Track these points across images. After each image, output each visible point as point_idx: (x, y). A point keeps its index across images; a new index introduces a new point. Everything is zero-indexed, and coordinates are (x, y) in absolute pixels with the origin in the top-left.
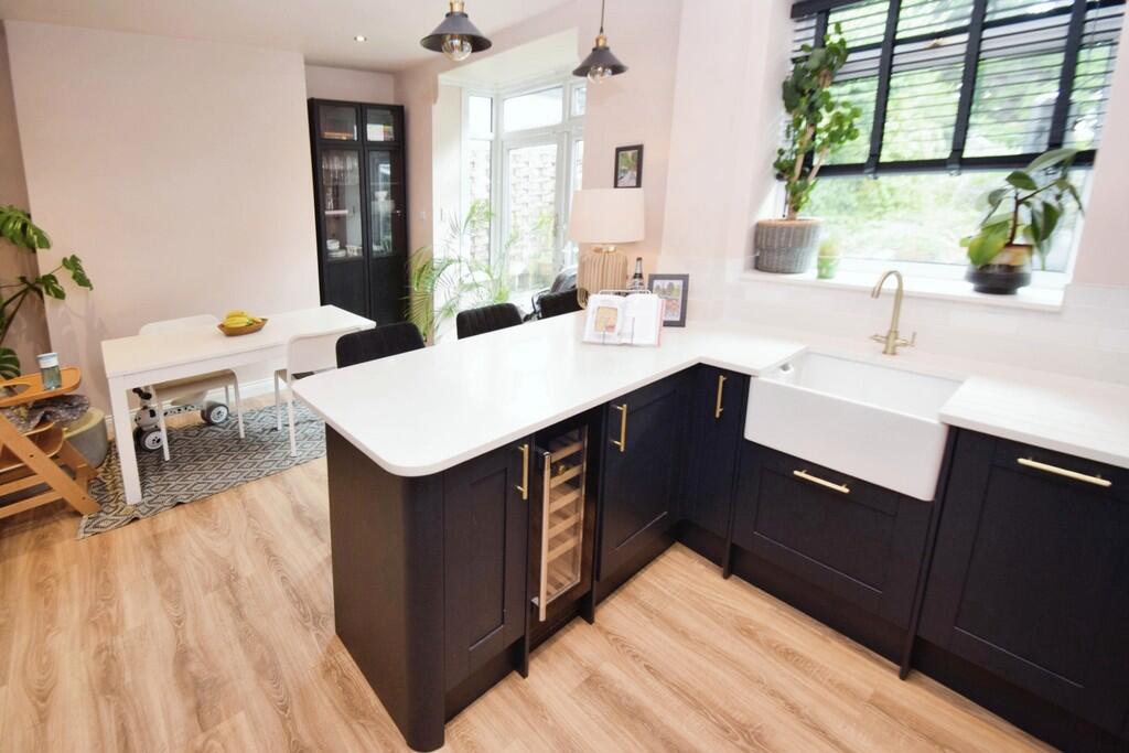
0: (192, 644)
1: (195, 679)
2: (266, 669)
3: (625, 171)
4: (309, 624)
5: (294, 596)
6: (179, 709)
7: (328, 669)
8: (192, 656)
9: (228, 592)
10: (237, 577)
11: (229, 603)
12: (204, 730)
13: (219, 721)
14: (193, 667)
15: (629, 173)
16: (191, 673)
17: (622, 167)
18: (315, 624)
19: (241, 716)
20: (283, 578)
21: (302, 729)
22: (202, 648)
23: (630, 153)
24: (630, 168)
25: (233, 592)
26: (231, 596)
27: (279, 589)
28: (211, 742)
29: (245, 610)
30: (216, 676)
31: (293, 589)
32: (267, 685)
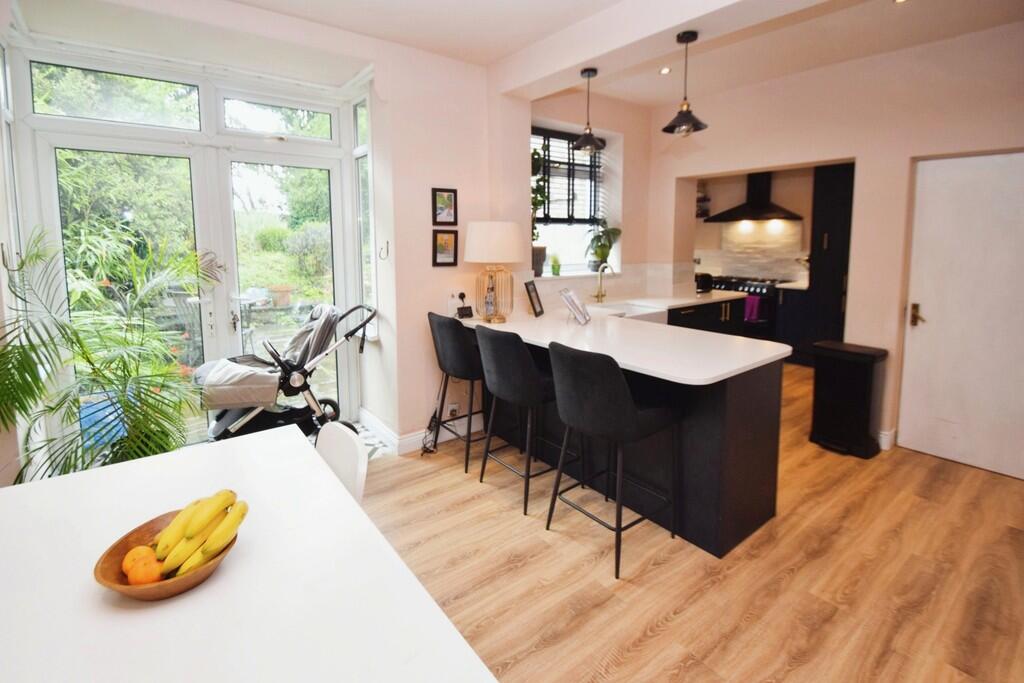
0: (783, 657)
1: (810, 635)
2: (772, 590)
3: (442, 209)
4: (720, 577)
5: (695, 597)
6: (837, 633)
7: (751, 556)
8: (794, 650)
9: (711, 657)
10: (688, 657)
11: (724, 648)
12: (836, 609)
13: (825, 602)
14: (802, 643)
15: (446, 211)
16: (808, 641)
17: (439, 205)
18: (719, 573)
19: (814, 591)
20: (675, 613)
21: (797, 559)
22: (783, 646)
23: (446, 194)
24: (446, 207)
25: (710, 651)
26: (716, 651)
27: (691, 611)
28: (840, 600)
29: (727, 629)
30: (798, 621)
31: (687, 600)
32: (783, 584)
